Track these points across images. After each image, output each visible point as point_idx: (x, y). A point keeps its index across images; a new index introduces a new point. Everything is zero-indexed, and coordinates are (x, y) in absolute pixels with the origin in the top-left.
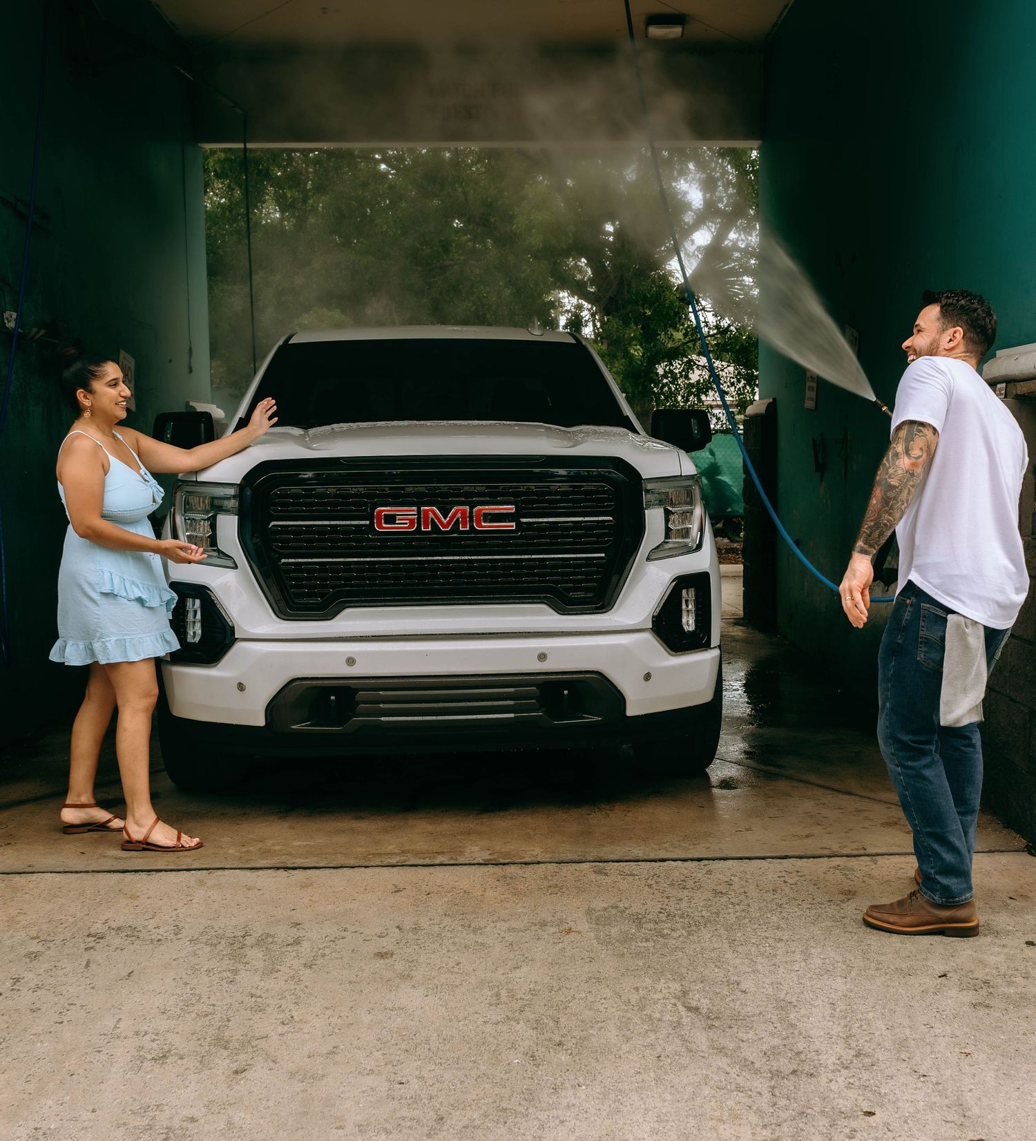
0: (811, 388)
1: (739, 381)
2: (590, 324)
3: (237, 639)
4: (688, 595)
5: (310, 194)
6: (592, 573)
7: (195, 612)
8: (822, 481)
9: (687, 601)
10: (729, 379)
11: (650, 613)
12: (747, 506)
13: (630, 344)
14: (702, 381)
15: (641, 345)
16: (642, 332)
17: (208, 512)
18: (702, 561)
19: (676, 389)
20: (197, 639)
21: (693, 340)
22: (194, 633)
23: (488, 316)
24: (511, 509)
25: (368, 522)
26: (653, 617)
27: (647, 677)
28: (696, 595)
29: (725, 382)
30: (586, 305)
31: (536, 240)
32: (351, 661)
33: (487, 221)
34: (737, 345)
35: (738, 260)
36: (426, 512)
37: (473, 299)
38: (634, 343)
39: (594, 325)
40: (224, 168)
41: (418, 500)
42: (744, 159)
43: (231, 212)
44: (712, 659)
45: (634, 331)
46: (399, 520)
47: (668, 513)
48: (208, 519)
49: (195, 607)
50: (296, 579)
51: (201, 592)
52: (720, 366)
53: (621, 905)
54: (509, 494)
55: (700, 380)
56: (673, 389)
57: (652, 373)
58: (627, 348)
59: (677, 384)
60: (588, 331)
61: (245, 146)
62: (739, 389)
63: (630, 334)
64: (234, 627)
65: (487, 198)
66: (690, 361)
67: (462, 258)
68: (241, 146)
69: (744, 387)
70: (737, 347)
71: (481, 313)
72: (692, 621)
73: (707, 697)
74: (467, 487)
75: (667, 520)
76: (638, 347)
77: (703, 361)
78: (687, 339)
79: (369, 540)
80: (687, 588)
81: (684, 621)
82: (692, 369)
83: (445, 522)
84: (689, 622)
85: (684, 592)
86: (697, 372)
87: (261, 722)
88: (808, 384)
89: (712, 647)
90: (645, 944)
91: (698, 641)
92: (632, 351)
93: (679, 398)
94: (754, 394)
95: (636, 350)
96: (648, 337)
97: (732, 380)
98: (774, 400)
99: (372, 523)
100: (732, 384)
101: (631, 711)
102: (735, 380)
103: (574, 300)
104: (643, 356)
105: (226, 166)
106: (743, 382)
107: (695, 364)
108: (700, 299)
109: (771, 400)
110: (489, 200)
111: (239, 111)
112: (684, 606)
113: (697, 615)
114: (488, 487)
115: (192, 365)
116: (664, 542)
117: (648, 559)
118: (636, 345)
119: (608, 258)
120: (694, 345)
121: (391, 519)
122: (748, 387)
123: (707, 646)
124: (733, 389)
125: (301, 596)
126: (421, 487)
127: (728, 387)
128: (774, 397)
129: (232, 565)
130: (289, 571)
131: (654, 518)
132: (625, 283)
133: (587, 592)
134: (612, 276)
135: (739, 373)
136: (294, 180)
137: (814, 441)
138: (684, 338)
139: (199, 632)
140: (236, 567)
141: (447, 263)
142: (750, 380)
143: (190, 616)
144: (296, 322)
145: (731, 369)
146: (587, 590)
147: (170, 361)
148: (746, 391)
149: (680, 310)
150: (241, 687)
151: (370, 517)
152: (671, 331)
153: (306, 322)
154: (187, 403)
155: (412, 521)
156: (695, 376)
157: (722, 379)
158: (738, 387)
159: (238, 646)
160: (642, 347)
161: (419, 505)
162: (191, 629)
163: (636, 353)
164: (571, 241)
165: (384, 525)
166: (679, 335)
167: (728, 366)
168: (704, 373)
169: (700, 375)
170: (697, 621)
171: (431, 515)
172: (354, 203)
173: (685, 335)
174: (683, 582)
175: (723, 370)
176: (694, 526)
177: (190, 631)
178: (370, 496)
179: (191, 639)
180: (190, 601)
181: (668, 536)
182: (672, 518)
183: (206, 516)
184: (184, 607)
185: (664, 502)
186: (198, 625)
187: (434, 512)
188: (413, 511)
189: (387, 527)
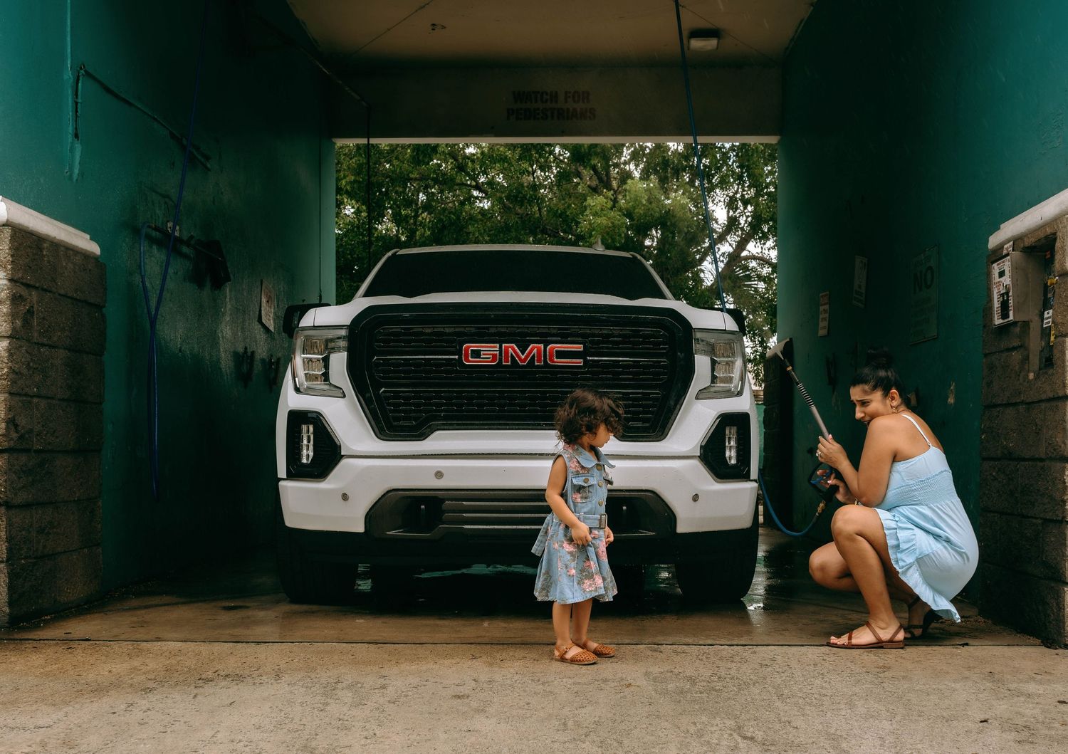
0: (824, 319)
3: (343, 456)
4: (731, 433)
6: (648, 406)
7: (309, 438)
8: (833, 392)
9: (729, 438)
11: (697, 444)
17: (322, 353)
18: (743, 404)
20: (309, 461)
22: (308, 455)
24: (580, 348)
25: (457, 357)
26: (701, 447)
27: (696, 498)
28: (737, 433)
32: (439, 474)
36: (507, 349)
41: (501, 338)
44: (752, 488)
46: (483, 354)
47: (713, 363)
48: (323, 358)
49: (309, 433)
50: (394, 405)
51: (315, 419)
53: (676, 670)
54: (578, 335)
64: (340, 446)
72: (733, 453)
73: (746, 523)
74: (543, 328)
75: (713, 370)
79: (457, 372)
80: (731, 425)
81: (727, 454)
83: (523, 357)
84: (731, 455)
85: (727, 429)
87: (360, 528)
88: (821, 316)
89: (751, 478)
90: (700, 695)
91: (739, 472)
98: (791, 339)
101: (681, 529)
109: (788, 340)
112: (727, 444)
113: (737, 450)
114: (559, 329)
116: (710, 386)
117: (697, 398)
121: (477, 354)
123: (746, 477)
125: (398, 419)
126: (503, 328)
128: (791, 337)
129: (341, 395)
130: (388, 398)
131: (702, 363)
133: (644, 422)
137: (827, 359)
139: (311, 454)
140: (344, 396)
143: (305, 442)
146: (645, 420)
150: (345, 497)
151: (459, 353)
155: (494, 356)
159: (344, 462)
161: (501, 343)
165: (470, 359)
170: (737, 456)
171: (511, 351)
174: (727, 420)
176: (736, 374)
177: (305, 452)
178: (459, 334)
179: (304, 461)
180: (304, 427)
181: (713, 382)
182: (717, 367)
183: (320, 357)
184: (300, 431)
185: (711, 350)
186: (311, 448)
187: (512, 348)
188: (496, 347)
189: (473, 361)
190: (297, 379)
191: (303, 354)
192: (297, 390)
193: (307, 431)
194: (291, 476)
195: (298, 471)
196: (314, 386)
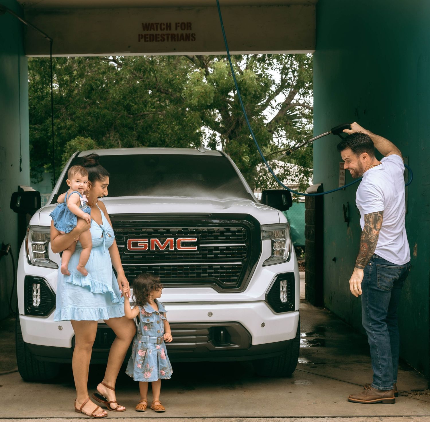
0: (342, 179)
1: (300, 174)
2: (221, 144)
4: (283, 284)
5: (76, 77)
6: (235, 272)
7: (37, 291)
8: (348, 226)
9: (282, 287)
10: (294, 173)
11: (264, 294)
12: (307, 240)
13: (243, 155)
14: (280, 174)
15: (248, 155)
16: (249, 148)
17: (44, 241)
18: (290, 266)
19: (267, 178)
20: (38, 305)
21: (276, 153)
22: (37, 301)
23: (167, 140)
24: (195, 240)
25: (124, 246)
26: (266, 295)
27: (263, 325)
28: (288, 285)
29: (293, 175)
30: (218, 134)
31: (195, 102)
33: (167, 91)
34: (299, 155)
35: (299, 110)
36: (153, 241)
37: (159, 131)
38: (245, 154)
39: (223, 145)
40: (33, 65)
41: (149, 235)
42: (303, 58)
43: (34, 87)
44: (295, 316)
45: (245, 148)
46: (139, 245)
47: (273, 242)
48: (44, 244)
49: (37, 288)
51: (41, 281)
52: (290, 166)
54: (194, 233)
55: (279, 174)
56: (265, 178)
57: (254, 170)
58: (241, 157)
59: (267, 176)
60: (219, 148)
61: (51, 56)
62: (300, 178)
63: (243, 150)
65: (167, 79)
66: (274, 163)
67: (154, 110)
68: (49, 56)
69: (303, 177)
70: (300, 156)
71: (163, 139)
72: (285, 297)
73: (293, 336)
74: (174, 229)
75: (273, 246)
76: (247, 157)
77: (281, 163)
78: (272, 152)
79: (125, 255)
80: (283, 280)
81: (281, 297)
82: (275, 168)
83: (162, 246)
84: (284, 297)
85: (281, 282)
86: (278, 169)
87: (69, 346)
88: (341, 176)
89: (295, 310)
91: (288, 307)
92: (244, 159)
93: (268, 183)
94: (308, 181)
95: (246, 158)
96: (252, 151)
97: (296, 174)
98: (322, 184)
99: (126, 246)
100: (297, 176)
101: (255, 342)
102: (298, 173)
103: (212, 132)
104: (250, 161)
105: (34, 64)
106: (302, 175)
107: (276, 165)
108: (279, 131)
109: (320, 185)
110: (169, 80)
111: (48, 39)
112: (281, 289)
113: (288, 294)
114: (183, 229)
115: (22, 167)
116: (271, 257)
117: (263, 266)
118: (246, 156)
119: (230, 110)
120: (276, 155)
121: (135, 244)
122: (305, 177)
123: (293, 310)
124: (297, 178)
126: (150, 229)
127: (294, 177)
128: (322, 183)
129: (56, 267)
131: (266, 245)
132: (240, 122)
133: (232, 282)
134: (232, 119)
135: (300, 170)
136: (68, 71)
137: (344, 206)
138: (271, 152)
139: (39, 300)
141: (146, 113)
142: (307, 174)
143: (35, 293)
144: (68, 144)
145: (296, 168)
146: (233, 281)
147: (12, 165)
148: (304, 179)
149: (269, 137)
150: (60, 328)
151: (125, 244)
152: (264, 148)
153: (73, 144)
154: (19, 187)
155: (146, 246)
156: (276, 172)
157: (291, 173)
158: (299, 177)
160: (249, 156)
162: (35, 299)
163: (246, 160)
164: (212, 102)
165: (132, 248)
166: (268, 150)
167: (294, 166)
168: (281, 170)
169: (280, 171)
170: (288, 297)
171: (155, 243)
172: (98, 82)
173: (272, 150)
174: (280, 277)
175: (291, 168)
176: (286, 249)
177: (35, 300)
178: (125, 233)
179: (34, 304)
180: (35, 285)
181: (273, 254)
182: (275, 244)
183: (43, 243)
184: (32, 288)
185: (271, 236)
186: (39, 297)
187: (157, 241)
188: (146, 240)
189: (133, 249)
190: (29, 255)
191: (33, 241)
192: (29, 262)
193: (37, 287)
194: (27, 313)
195: (31, 311)
196: (39, 261)
